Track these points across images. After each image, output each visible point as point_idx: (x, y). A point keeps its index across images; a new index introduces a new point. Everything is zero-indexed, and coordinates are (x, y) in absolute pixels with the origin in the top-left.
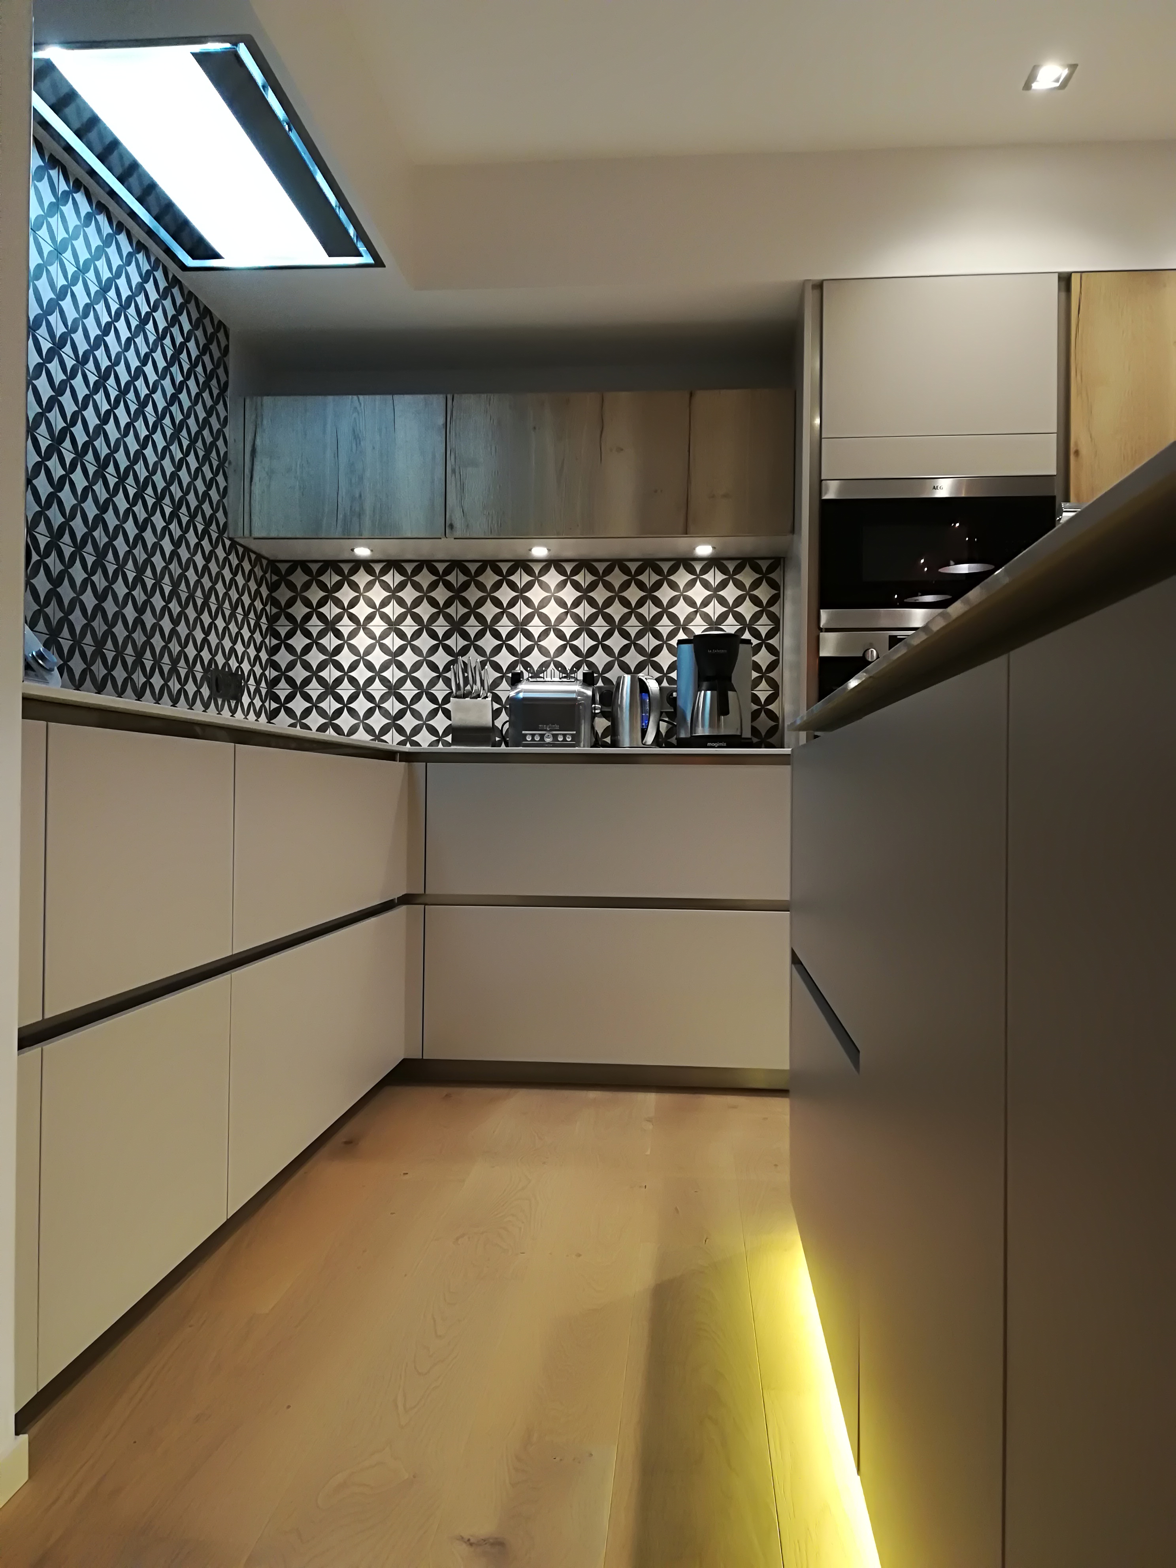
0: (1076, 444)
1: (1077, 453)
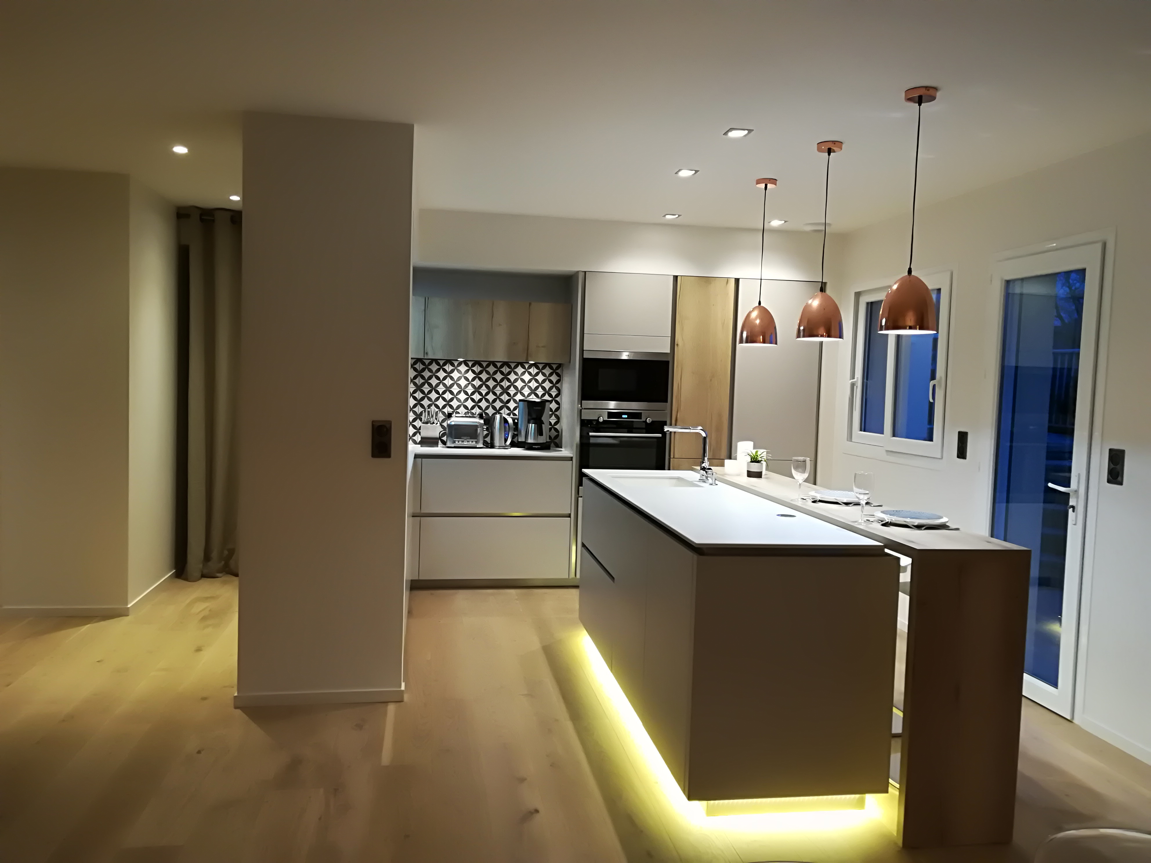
0: (677, 341)
1: (677, 345)
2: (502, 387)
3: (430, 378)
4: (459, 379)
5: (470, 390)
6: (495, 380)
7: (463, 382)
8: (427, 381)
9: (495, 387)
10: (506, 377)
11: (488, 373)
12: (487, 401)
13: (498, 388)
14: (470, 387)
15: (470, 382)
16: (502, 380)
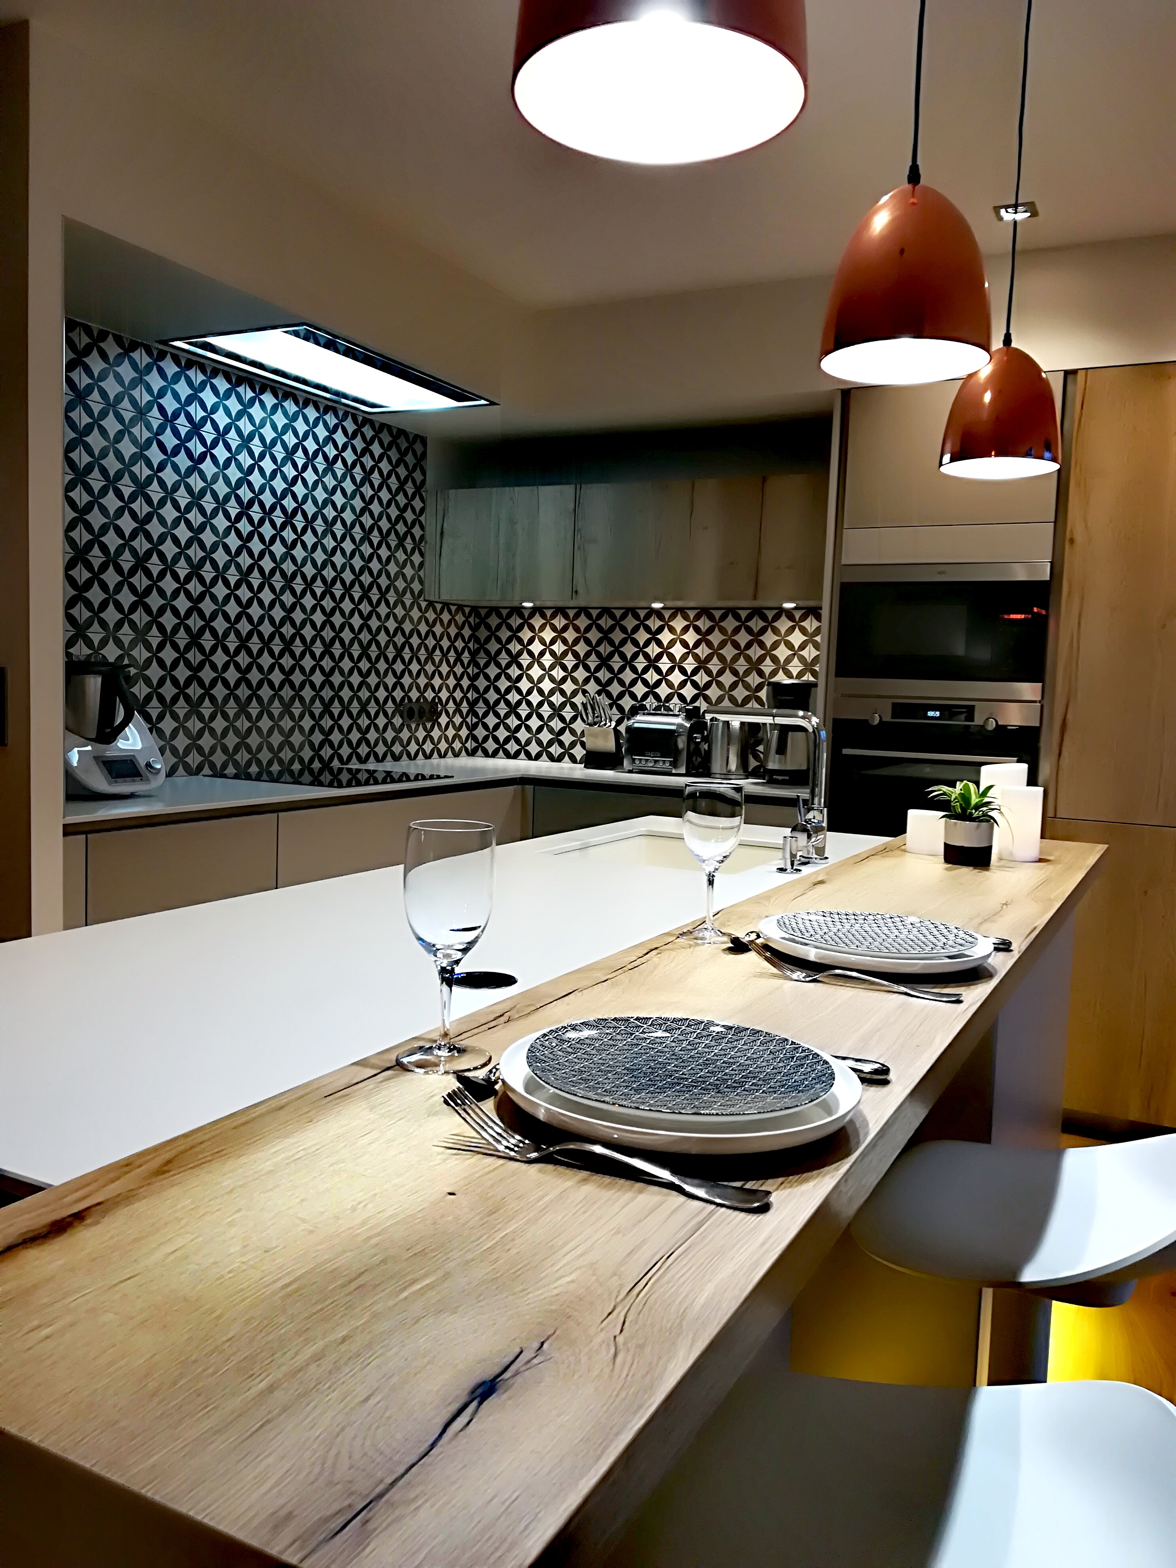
0: (1071, 531)
1: (1072, 541)
2: (748, 659)
3: (623, 642)
4: (672, 643)
5: (690, 665)
6: (736, 645)
7: (678, 651)
8: (617, 649)
9: (735, 659)
10: (756, 638)
11: (723, 631)
12: (720, 685)
13: (742, 660)
14: (690, 659)
15: (690, 650)
16: (749, 645)
